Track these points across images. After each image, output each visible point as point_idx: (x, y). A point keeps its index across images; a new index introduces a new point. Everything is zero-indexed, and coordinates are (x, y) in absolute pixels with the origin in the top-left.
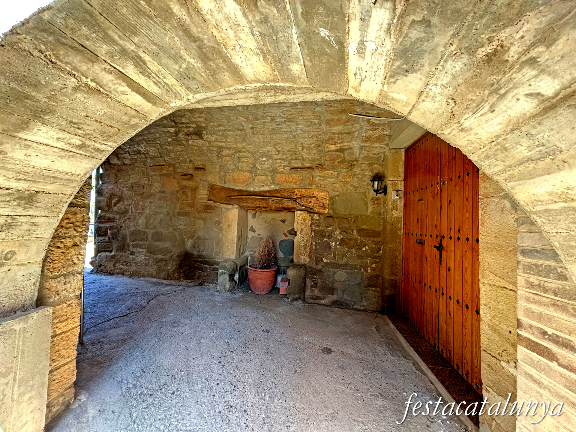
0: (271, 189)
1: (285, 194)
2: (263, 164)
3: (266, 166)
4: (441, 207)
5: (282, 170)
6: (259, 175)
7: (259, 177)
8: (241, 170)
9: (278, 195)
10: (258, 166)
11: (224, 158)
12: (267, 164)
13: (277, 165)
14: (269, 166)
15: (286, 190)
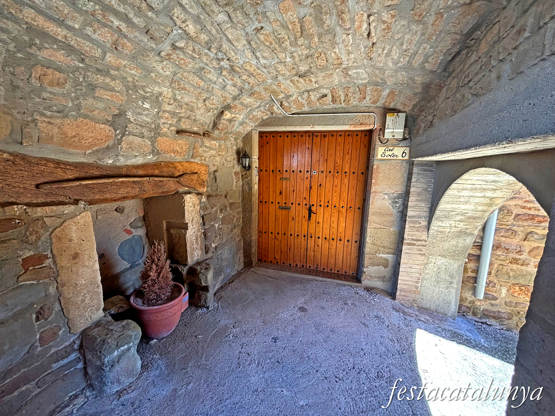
0: (146, 161)
1: (166, 171)
2: (140, 114)
3: (145, 118)
4: (311, 188)
5: (166, 130)
6: (131, 133)
7: (131, 138)
8: (86, 117)
9: (157, 172)
10: (129, 115)
11: (39, 68)
12: (146, 115)
13: (162, 121)
14: (149, 120)
15: (168, 164)
